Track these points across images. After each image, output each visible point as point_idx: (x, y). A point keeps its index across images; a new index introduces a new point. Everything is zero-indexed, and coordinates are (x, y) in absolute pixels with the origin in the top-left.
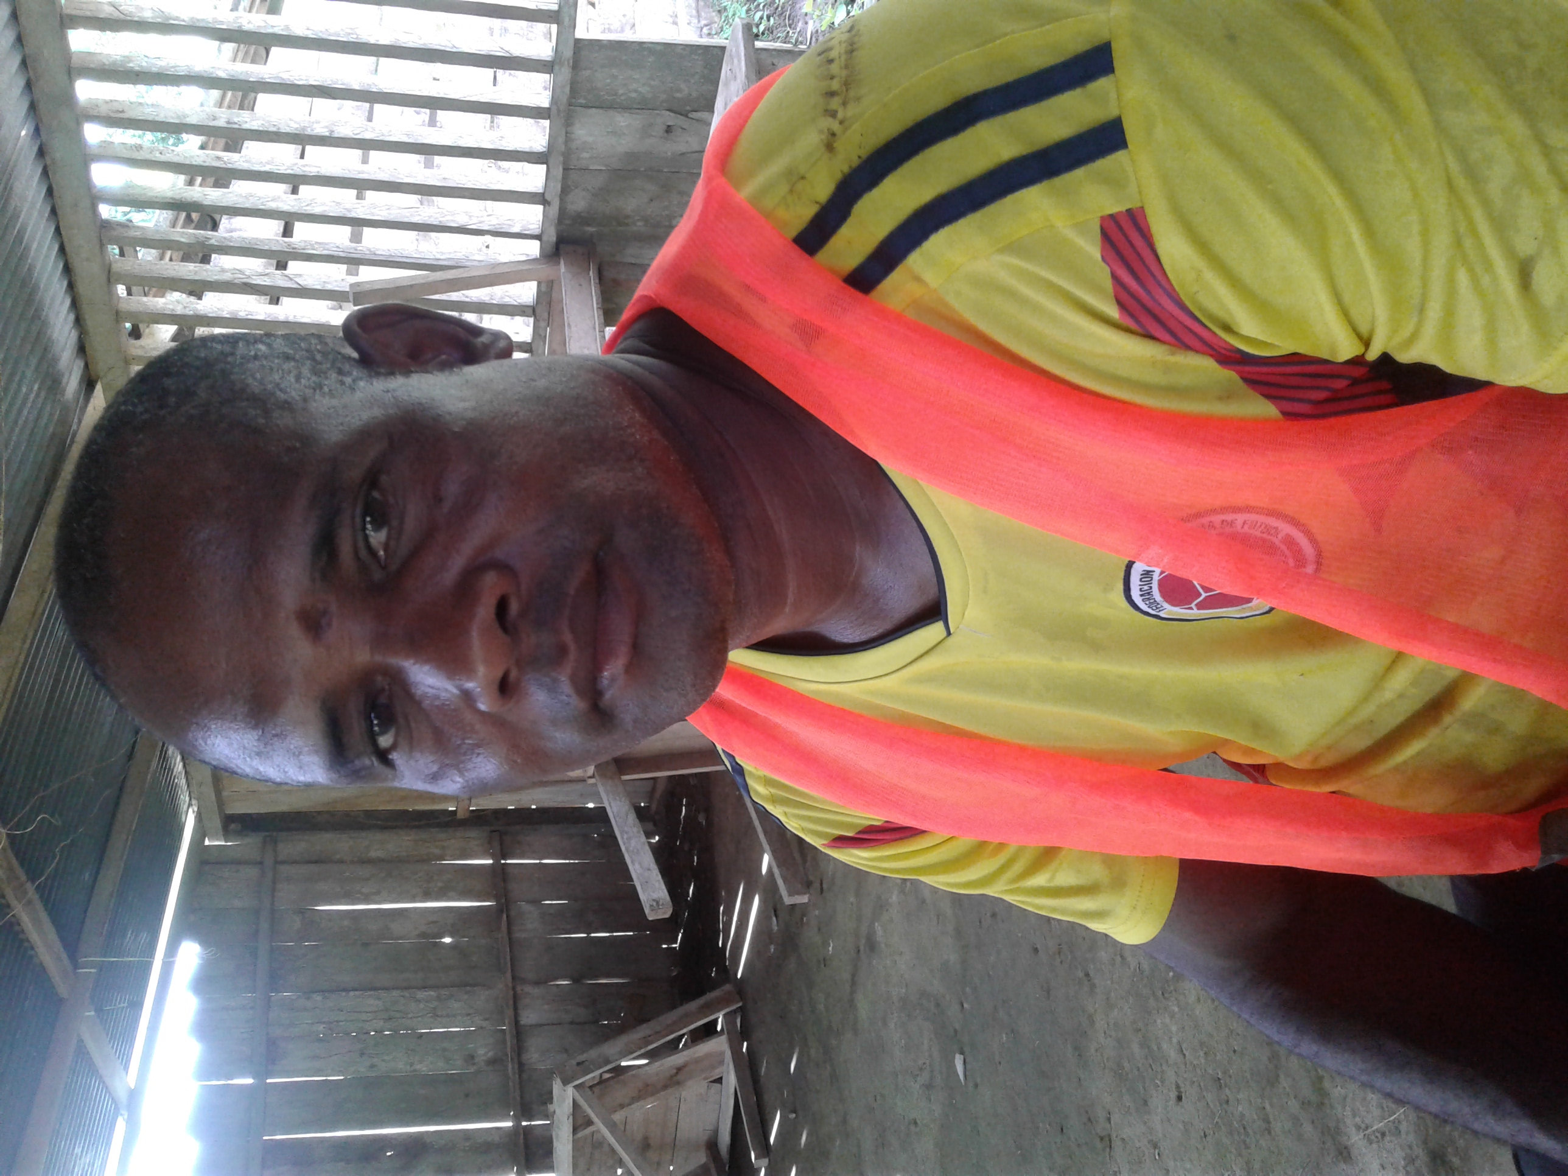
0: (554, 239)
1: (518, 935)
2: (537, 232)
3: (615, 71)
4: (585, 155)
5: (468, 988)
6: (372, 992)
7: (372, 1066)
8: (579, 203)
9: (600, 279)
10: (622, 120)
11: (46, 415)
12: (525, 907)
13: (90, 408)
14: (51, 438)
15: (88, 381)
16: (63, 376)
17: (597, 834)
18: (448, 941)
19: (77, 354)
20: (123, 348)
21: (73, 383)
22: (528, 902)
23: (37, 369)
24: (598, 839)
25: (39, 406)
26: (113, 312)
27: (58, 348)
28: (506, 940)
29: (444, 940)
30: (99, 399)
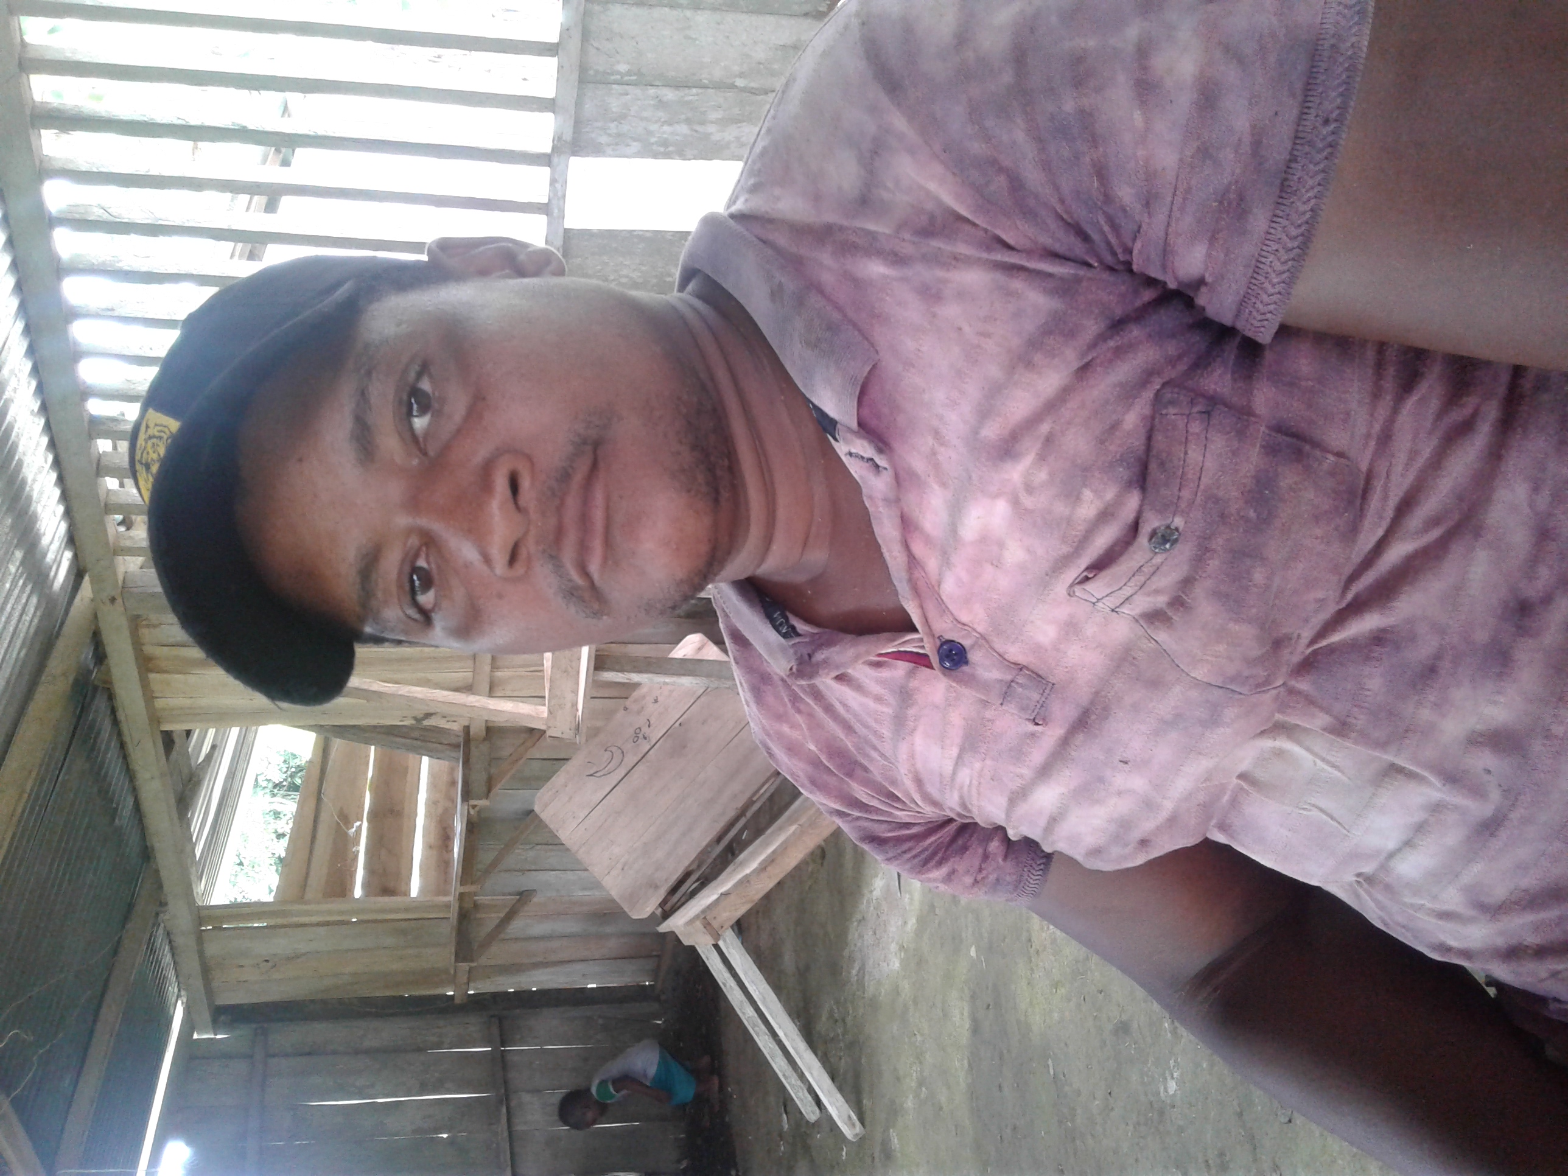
1: (519, 1127)
3: (605, 258)
11: (32, 610)
12: (526, 1098)
13: (77, 600)
14: (36, 633)
15: (78, 573)
16: (51, 568)
17: (600, 1017)
18: (445, 1136)
19: (66, 545)
20: (111, 539)
21: (61, 575)
22: (528, 1092)
23: (22, 563)
24: (601, 1021)
25: (24, 601)
26: (103, 504)
27: (45, 541)
28: (506, 1134)
29: (441, 1135)
30: (86, 589)
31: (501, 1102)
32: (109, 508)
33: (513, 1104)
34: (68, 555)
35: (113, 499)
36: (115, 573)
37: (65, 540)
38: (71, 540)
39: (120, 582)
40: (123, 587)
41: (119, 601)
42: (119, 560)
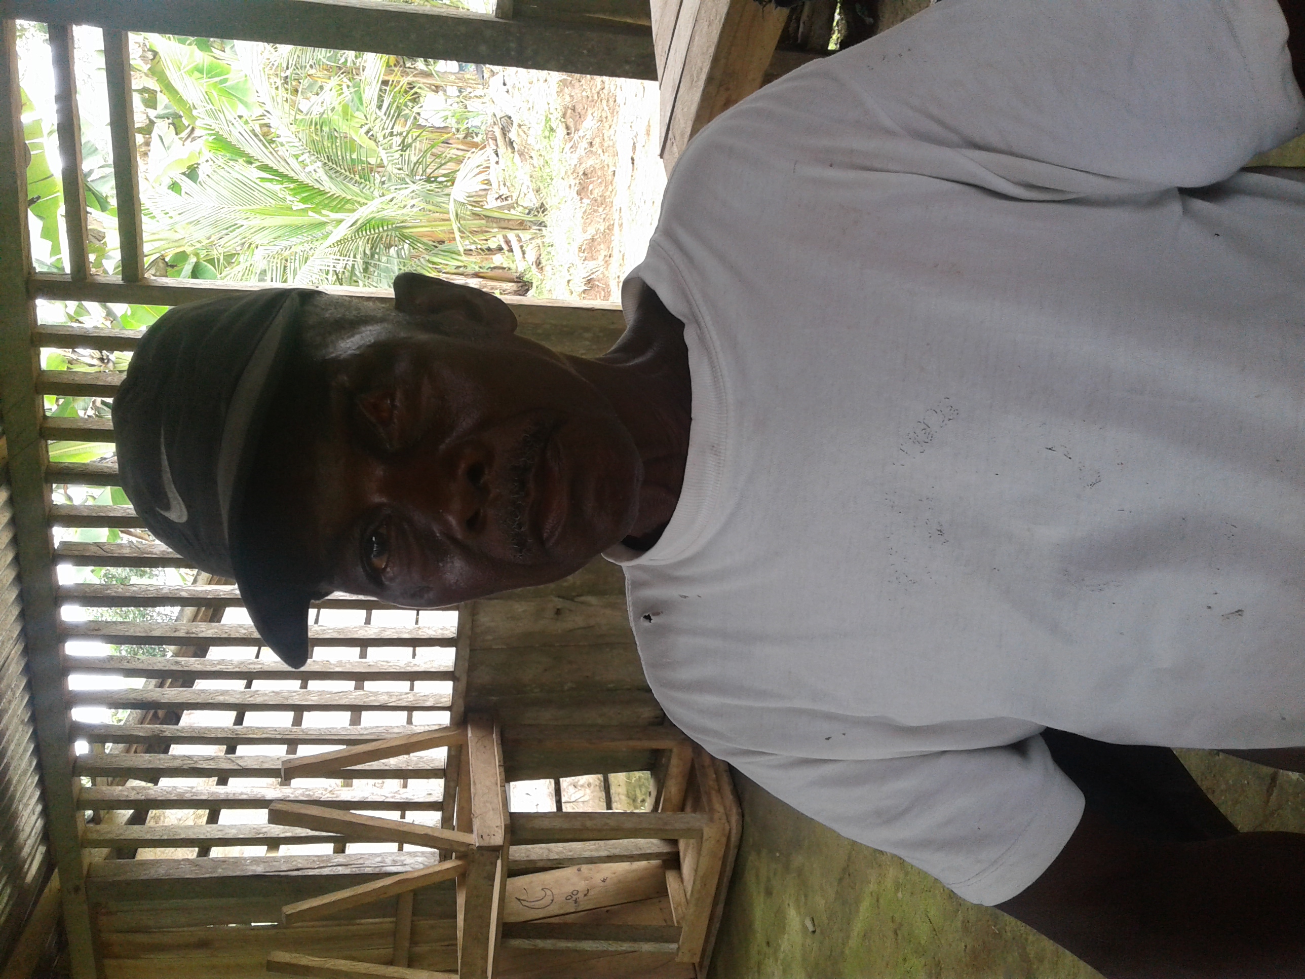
0: (463, 709)
2: (449, 704)
4: (489, 637)
8: (484, 676)
9: (502, 740)
11: (5, 899)
13: (46, 890)
14: (7, 920)
15: (48, 865)
16: (25, 861)
19: (40, 841)
20: (80, 833)
21: (33, 869)
26: (75, 800)
27: (23, 836)
30: (55, 881)
32: (82, 805)
34: (42, 849)
35: (86, 796)
36: (80, 864)
37: (41, 835)
38: (46, 836)
39: (85, 872)
40: (87, 877)
41: (83, 890)
42: (86, 851)
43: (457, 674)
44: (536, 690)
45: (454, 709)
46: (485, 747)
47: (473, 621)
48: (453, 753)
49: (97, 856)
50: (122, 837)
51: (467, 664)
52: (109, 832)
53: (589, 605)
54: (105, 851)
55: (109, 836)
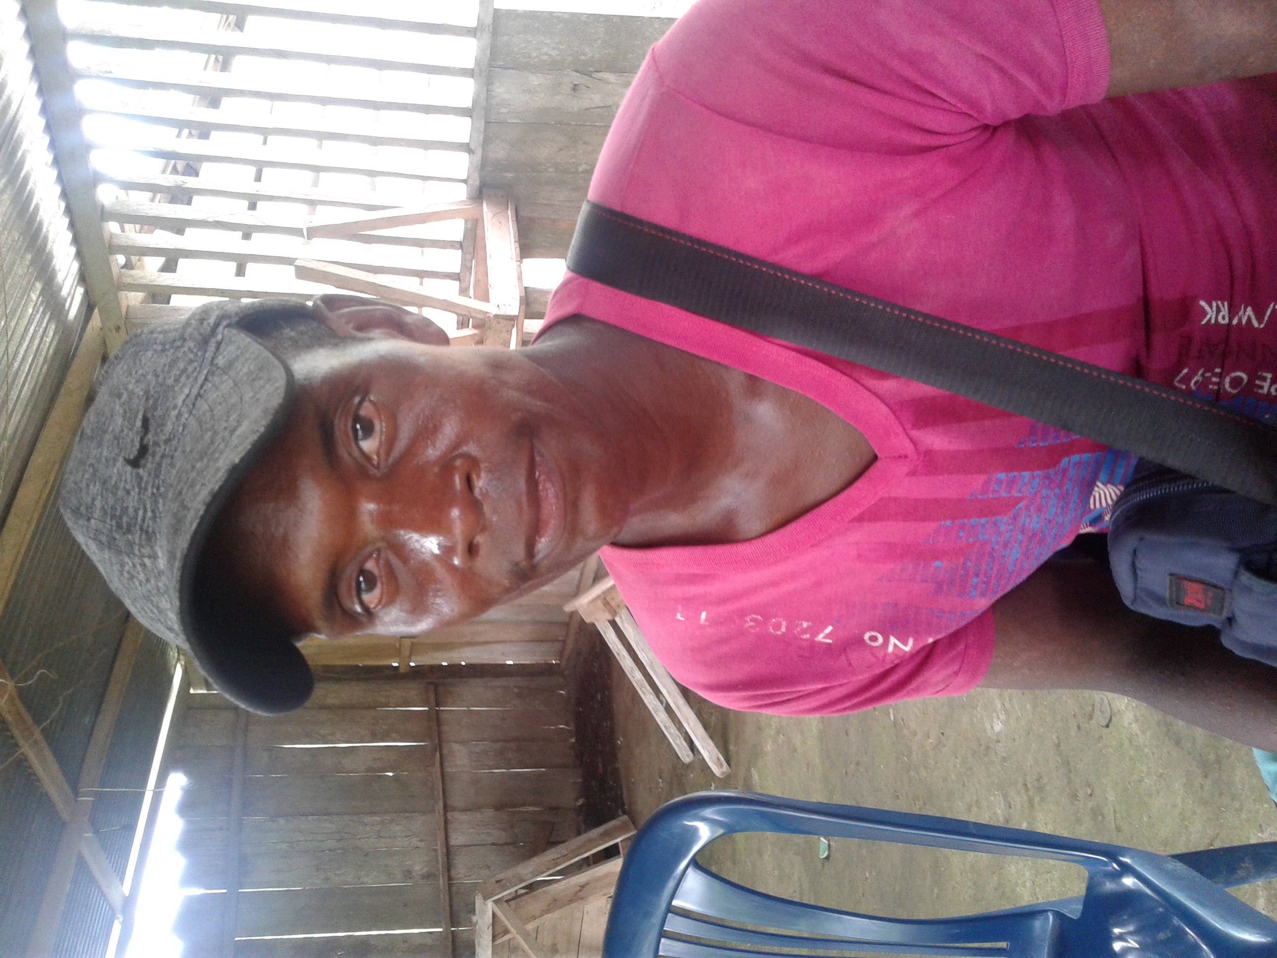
0: (478, 183)
1: (450, 769)
2: (465, 177)
3: (529, 37)
4: (504, 110)
5: (407, 814)
6: (325, 817)
7: (327, 879)
8: (499, 152)
9: (517, 217)
10: (535, 80)
11: (51, 334)
12: (456, 747)
13: (89, 328)
14: (55, 353)
15: (89, 306)
16: (66, 300)
17: (515, 687)
18: (391, 774)
19: (78, 282)
20: (115, 276)
21: (74, 307)
22: (456, 742)
23: (41, 293)
24: (516, 690)
25: (44, 325)
26: (107, 246)
27: (60, 277)
28: (439, 774)
29: (387, 774)
30: (96, 320)
31: (435, 750)
32: (113, 248)
33: (445, 751)
34: (80, 290)
35: (115, 241)
36: (119, 306)
37: (78, 277)
38: (83, 278)
39: (124, 314)
40: (126, 318)
41: (123, 328)
42: (123, 294)
43: (472, 147)
44: (551, 170)
45: (470, 182)
46: (500, 223)
47: (488, 91)
48: (469, 226)
49: (133, 299)
50: (156, 283)
51: (482, 137)
52: (141, 278)
53: (607, 82)
54: (140, 295)
55: (144, 281)
